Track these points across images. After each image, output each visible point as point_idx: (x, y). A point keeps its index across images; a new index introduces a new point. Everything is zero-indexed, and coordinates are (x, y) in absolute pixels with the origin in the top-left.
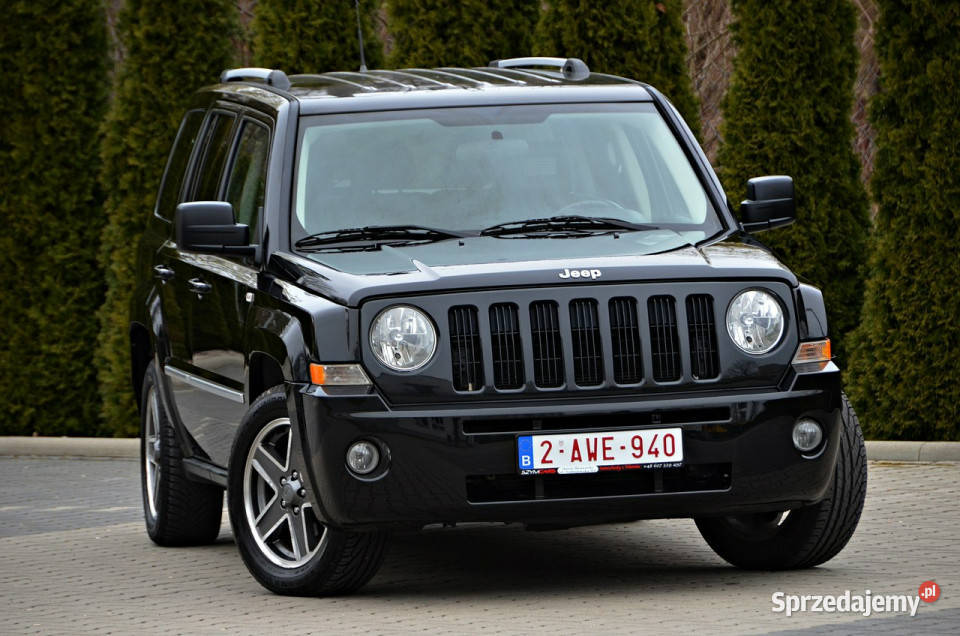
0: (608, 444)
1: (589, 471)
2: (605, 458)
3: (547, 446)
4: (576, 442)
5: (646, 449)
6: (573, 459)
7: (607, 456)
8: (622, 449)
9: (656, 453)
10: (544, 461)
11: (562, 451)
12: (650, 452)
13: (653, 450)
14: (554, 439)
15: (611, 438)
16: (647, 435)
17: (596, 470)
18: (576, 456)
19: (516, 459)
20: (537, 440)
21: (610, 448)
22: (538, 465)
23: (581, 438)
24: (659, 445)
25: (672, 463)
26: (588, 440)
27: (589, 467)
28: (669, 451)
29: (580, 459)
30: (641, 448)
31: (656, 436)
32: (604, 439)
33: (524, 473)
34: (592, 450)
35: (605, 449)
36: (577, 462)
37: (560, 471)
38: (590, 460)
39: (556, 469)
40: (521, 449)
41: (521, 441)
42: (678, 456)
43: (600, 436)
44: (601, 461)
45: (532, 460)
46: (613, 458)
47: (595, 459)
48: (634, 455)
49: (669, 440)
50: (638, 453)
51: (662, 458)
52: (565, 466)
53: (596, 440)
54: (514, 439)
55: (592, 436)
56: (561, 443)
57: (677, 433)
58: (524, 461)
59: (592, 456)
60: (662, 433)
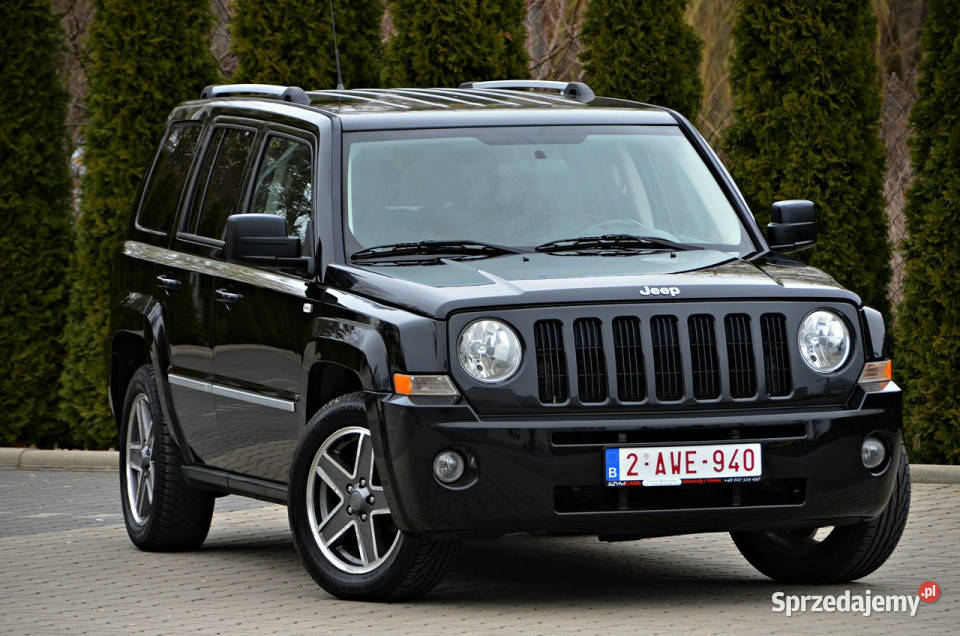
0: (691, 457)
1: (673, 484)
2: (688, 472)
3: (632, 459)
4: (660, 455)
5: (727, 463)
6: (658, 472)
7: (690, 469)
8: (705, 462)
9: (737, 467)
10: (629, 473)
11: (647, 464)
12: (731, 467)
13: (733, 464)
14: (640, 452)
15: (695, 452)
16: (728, 450)
17: (679, 483)
18: (661, 469)
19: (603, 472)
20: (623, 453)
21: (692, 462)
22: (624, 477)
23: (666, 451)
24: (739, 460)
25: (752, 477)
26: (672, 454)
27: (674, 480)
28: (749, 466)
29: (664, 472)
30: (722, 462)
31: (737, 451)
32: (687, 453)
33: (610, 484)
34: (676, 463)
35: (688, 462)
36: (661, 474)
37: (645, 484)
38: (674, 473)
39: (641, 481)
40: (608, 461)
41: (608, 453)
42: (757, 471)
43: (684, 450)
44: (684, 475)
45: (618, 472)
46: (695, 472)
47: (679, 472)
48: (715, 469)
49: (749, 454)
50: (719, 467)
51: (742, 473)
52: (650, 479)
53: (680, 453)
54: (601, 451)
55: (676, 450)
56: (646, 456)
57: (757, 448)
58: (611, 473)
59: (676, 469)
60: (742, 448)
